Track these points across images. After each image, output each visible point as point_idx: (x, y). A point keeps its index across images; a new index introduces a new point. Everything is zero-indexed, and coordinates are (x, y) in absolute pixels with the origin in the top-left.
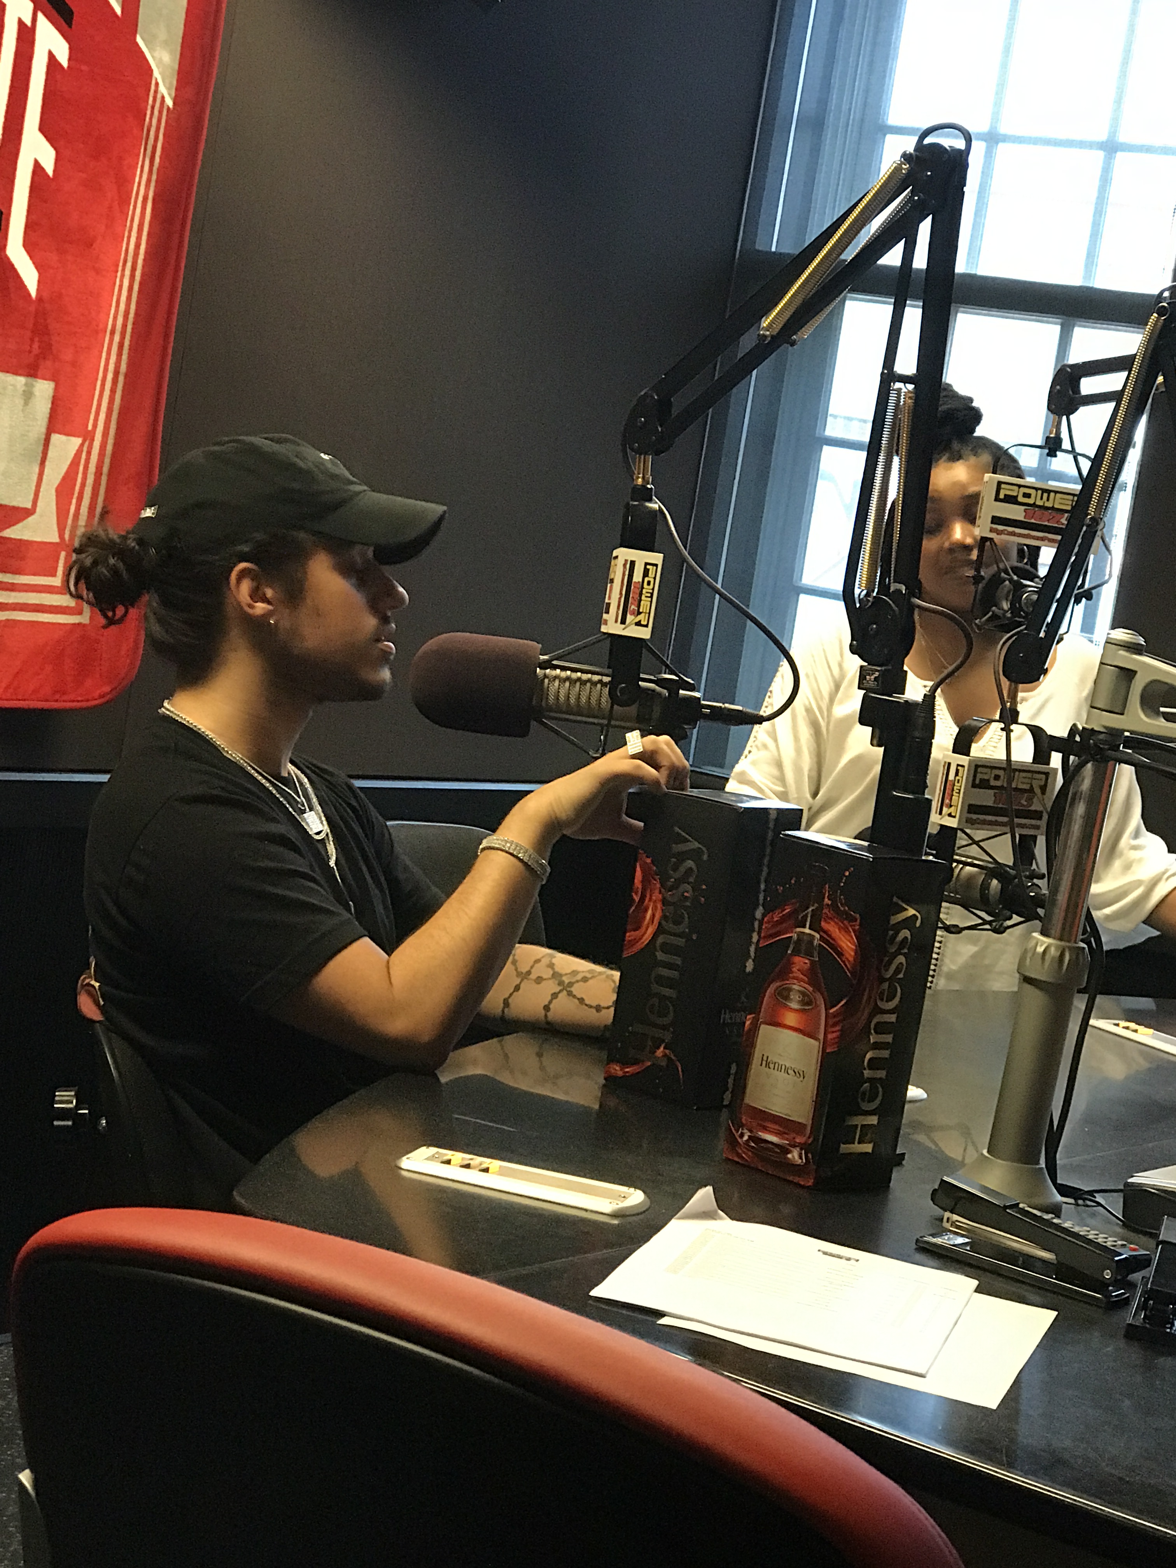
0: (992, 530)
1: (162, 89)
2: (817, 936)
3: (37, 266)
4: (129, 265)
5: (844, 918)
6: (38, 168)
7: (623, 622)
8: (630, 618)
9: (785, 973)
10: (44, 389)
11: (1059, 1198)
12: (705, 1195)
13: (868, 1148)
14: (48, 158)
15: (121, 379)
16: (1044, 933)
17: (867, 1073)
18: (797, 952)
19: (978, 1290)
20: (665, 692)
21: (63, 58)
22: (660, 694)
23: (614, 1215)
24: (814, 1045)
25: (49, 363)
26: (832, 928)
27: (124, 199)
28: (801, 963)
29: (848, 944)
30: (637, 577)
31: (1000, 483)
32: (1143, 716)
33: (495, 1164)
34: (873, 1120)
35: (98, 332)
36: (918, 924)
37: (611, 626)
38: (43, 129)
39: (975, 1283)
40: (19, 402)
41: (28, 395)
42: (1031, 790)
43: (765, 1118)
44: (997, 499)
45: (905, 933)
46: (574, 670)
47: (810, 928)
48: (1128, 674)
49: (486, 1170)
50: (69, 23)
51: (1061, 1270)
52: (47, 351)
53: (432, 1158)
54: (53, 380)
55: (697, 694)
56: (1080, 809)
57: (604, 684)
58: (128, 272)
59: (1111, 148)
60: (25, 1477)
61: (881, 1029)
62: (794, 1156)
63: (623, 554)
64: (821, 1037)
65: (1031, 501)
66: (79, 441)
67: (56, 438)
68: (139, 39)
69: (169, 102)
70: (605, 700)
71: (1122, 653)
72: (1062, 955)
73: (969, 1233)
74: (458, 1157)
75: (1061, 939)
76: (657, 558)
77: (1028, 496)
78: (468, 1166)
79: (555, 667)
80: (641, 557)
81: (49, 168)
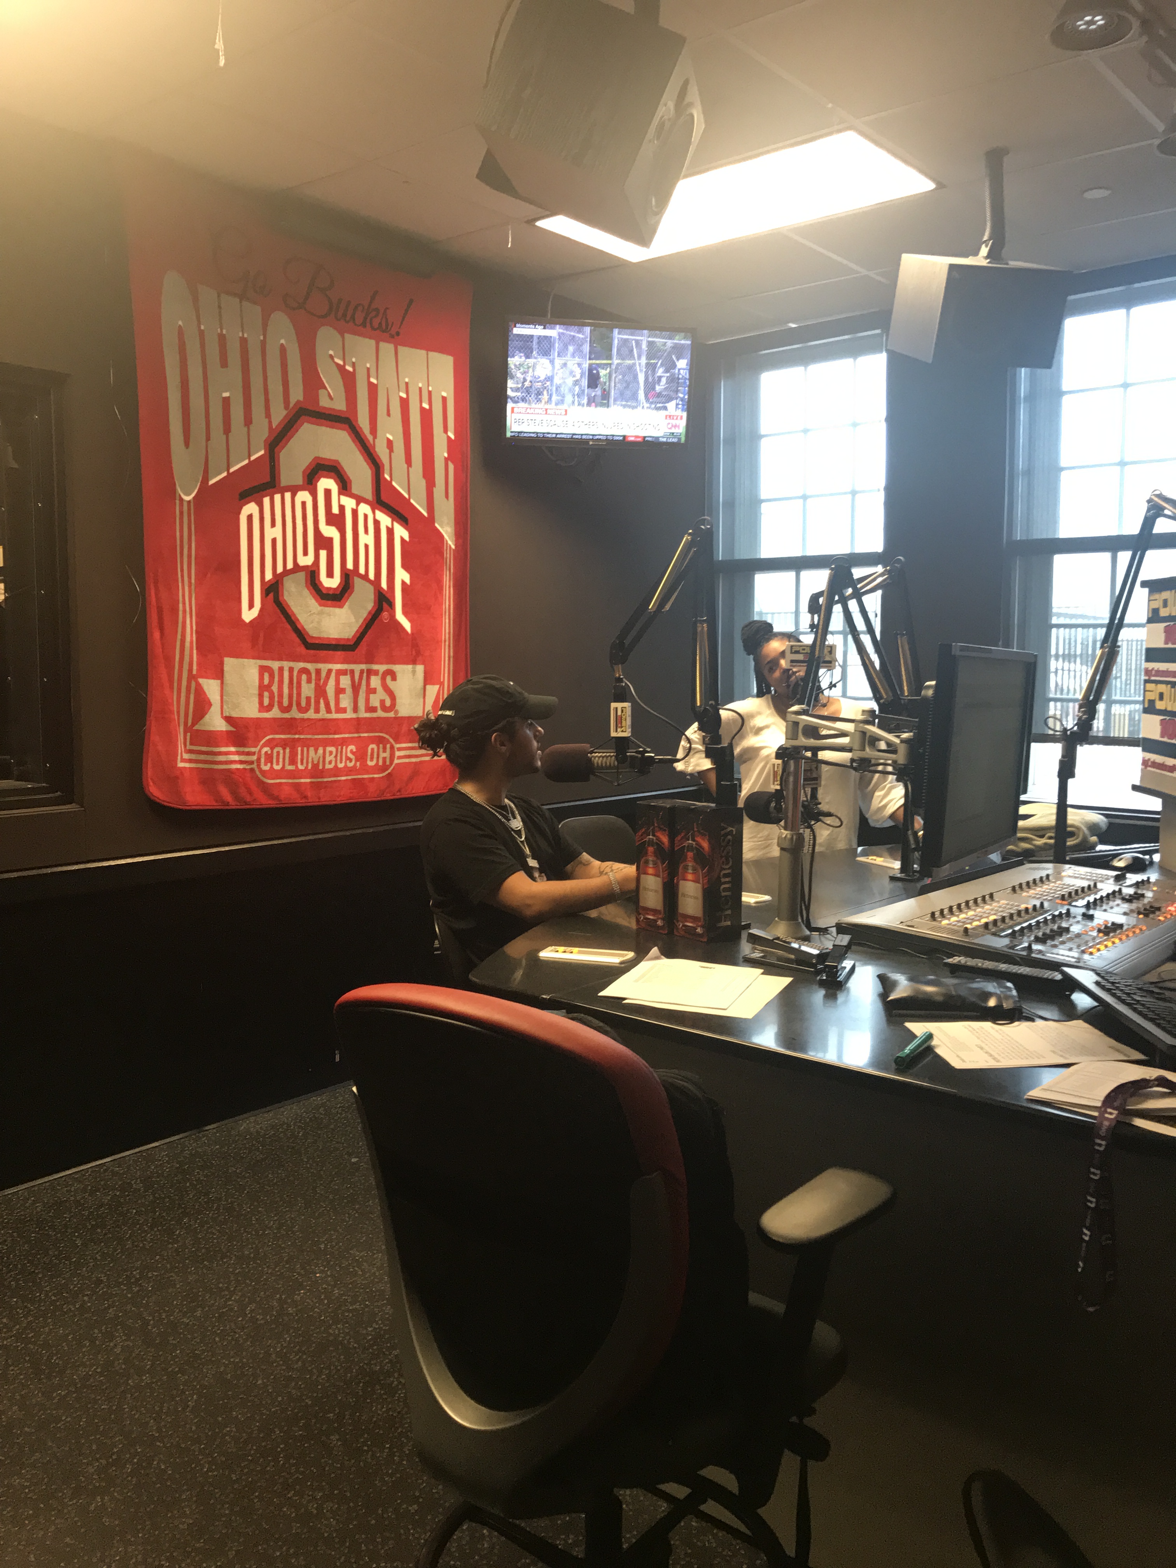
0: (791, 666)
1: (450, 542)
2: (694, 843)
3: (410, 620)
4: (447, 614)
5: (703, 835)
6: (403, 583)
7: (616, 731)
8: (619, 730)
9: (685, 859)
10: (420, 669)
11: (808, 933)
12: (655, 951)
13: (729, 923)
14: (407, 578)
15: (452, 659)
16: (785, 828)
17: (723, 894)
18: (688, 851)
19: (763, 974)
20: (640, 756)
21: (407, 538)
22: (637, 757)
23: (621, 963)
24: (699, 886)
25: (420, 658)
26: (699, 839)
27: (440, 588)
28: (690, 855)
29: (705, 845)
30: (619, 713)
31: (792, 646)
32: (803, 739)
33: (576, 950)
34: (729, 912)
35: (438, 642)
36: (734, 833)
37: (613, 734)
38: (404, 566)
39: (762, 971)
40: (411, 675)
41: (414, 672)
42: (811, 770)
43: (686, 917)
44: (792, 653)
45: (729, 837)
46: (603, 753)
47: (692, 840)
48: (796, 724)
49: (572, 952)
50: (407, 524)
51: (798, 962)
52: (418, 653)
53: (552, 951)
54: (423, 664)
55: (653, 755)
56: (791, 779)
57: (611, 756)
58: (447, 617)
59: (854, 493)
60: (354, 1089)
61: (726, 876)
62: (699, 930)
63: (613, 705)
64: (701, 881)
65: (805, 651)
66: (438, 686)
67: (428, 687)
68: (436, 525)
69: (453, 547)
70: (616, 763)
71: (793, 716)
72: (792, 836)
73: (762, 951)
74: (561, 949)
75: (791, 831)
76: (627, 705)
77: (804, 649)
78: (565, 952)
79: (596, 753)
80: (619, 705)
81: (408, 581)
